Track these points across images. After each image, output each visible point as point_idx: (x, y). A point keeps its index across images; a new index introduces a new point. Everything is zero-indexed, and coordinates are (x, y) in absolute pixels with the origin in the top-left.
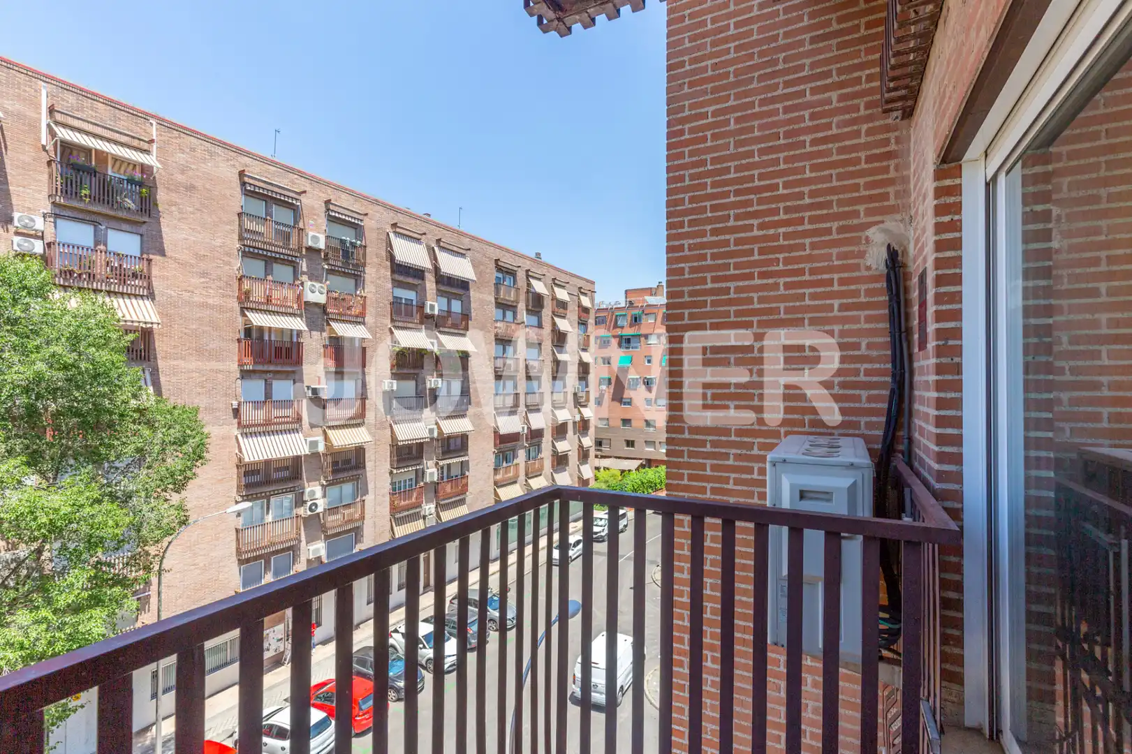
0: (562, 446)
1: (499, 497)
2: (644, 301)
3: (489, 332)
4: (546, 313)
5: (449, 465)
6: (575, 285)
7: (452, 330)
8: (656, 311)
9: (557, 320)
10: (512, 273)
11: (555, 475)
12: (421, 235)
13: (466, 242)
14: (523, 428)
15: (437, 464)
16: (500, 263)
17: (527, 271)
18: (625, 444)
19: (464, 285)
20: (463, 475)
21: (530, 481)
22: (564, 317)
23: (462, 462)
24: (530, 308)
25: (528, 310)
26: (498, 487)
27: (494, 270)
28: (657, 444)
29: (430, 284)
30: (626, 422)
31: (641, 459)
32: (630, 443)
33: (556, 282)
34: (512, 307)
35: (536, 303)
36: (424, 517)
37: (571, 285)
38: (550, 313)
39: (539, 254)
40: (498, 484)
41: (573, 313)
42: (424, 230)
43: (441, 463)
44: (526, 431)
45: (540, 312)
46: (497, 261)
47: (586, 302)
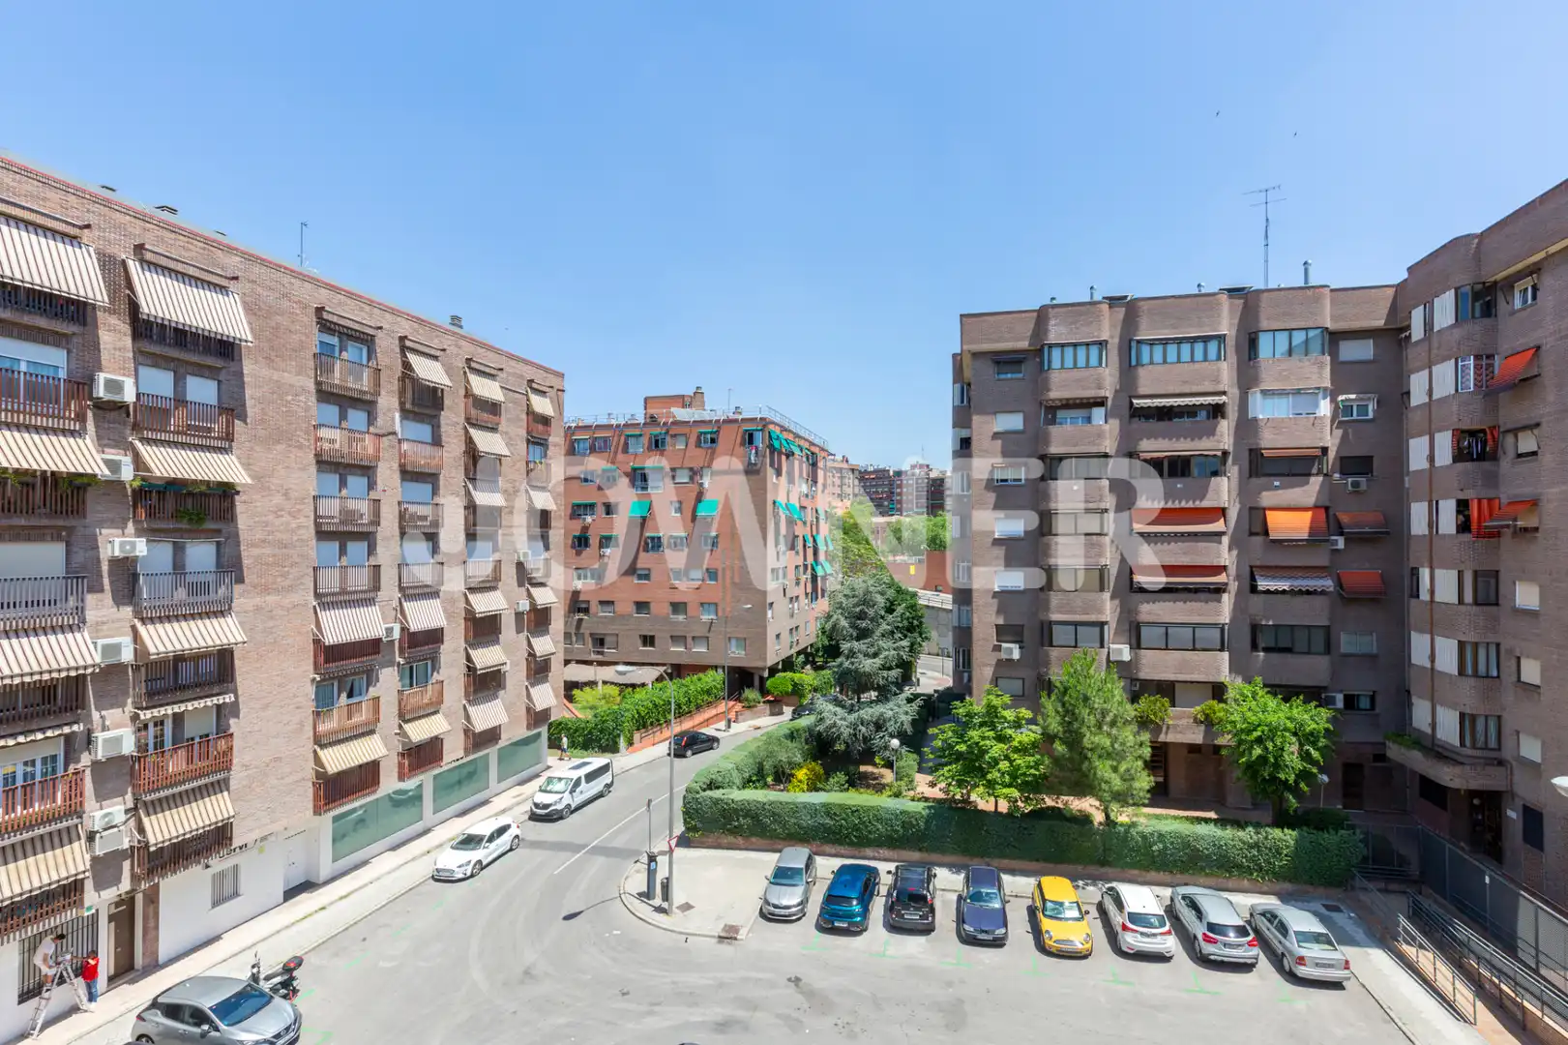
0: (486, 657)
1: (323, 767)
2: (669, 414)
3: (300, 447)
4: (452, 418)
5: (178, 719)
6: (521, 377)
7: (180, 439)
8: (686, 430)
9: (477, 435)
10: (366, 340)
11: (470, 709)
12: (81, 228)
13: (233, 263)
14: (389, 631)
15: (135, 718)
16: (325, 316)
17: (402, 339)
18: (639, 642)
19: (225, 349)
20: (224, 732)
21: (407, 727)
22: (493, 430)
23: (219, 707)
24: (408, 406)
25: (403, 411)
26: (323, 746)
27: (315, 329)
28: (689, 640)
29: (114, 338)
30: (642, 606)
31: (663, 665)
32: (648, 640)
33: (473, 365)
34: (366, 405)
35: (424, 403)
36: (91, 837)
37: (509, 374)
38: (462, 420)
39: (459, 319)
40: (321, 742)
41: (514, 425)
42: (91, 219)
43: (146, 715)
44: (396, 635)
45: (437, 417)
46: (319, 310)
47: (542, 405)
